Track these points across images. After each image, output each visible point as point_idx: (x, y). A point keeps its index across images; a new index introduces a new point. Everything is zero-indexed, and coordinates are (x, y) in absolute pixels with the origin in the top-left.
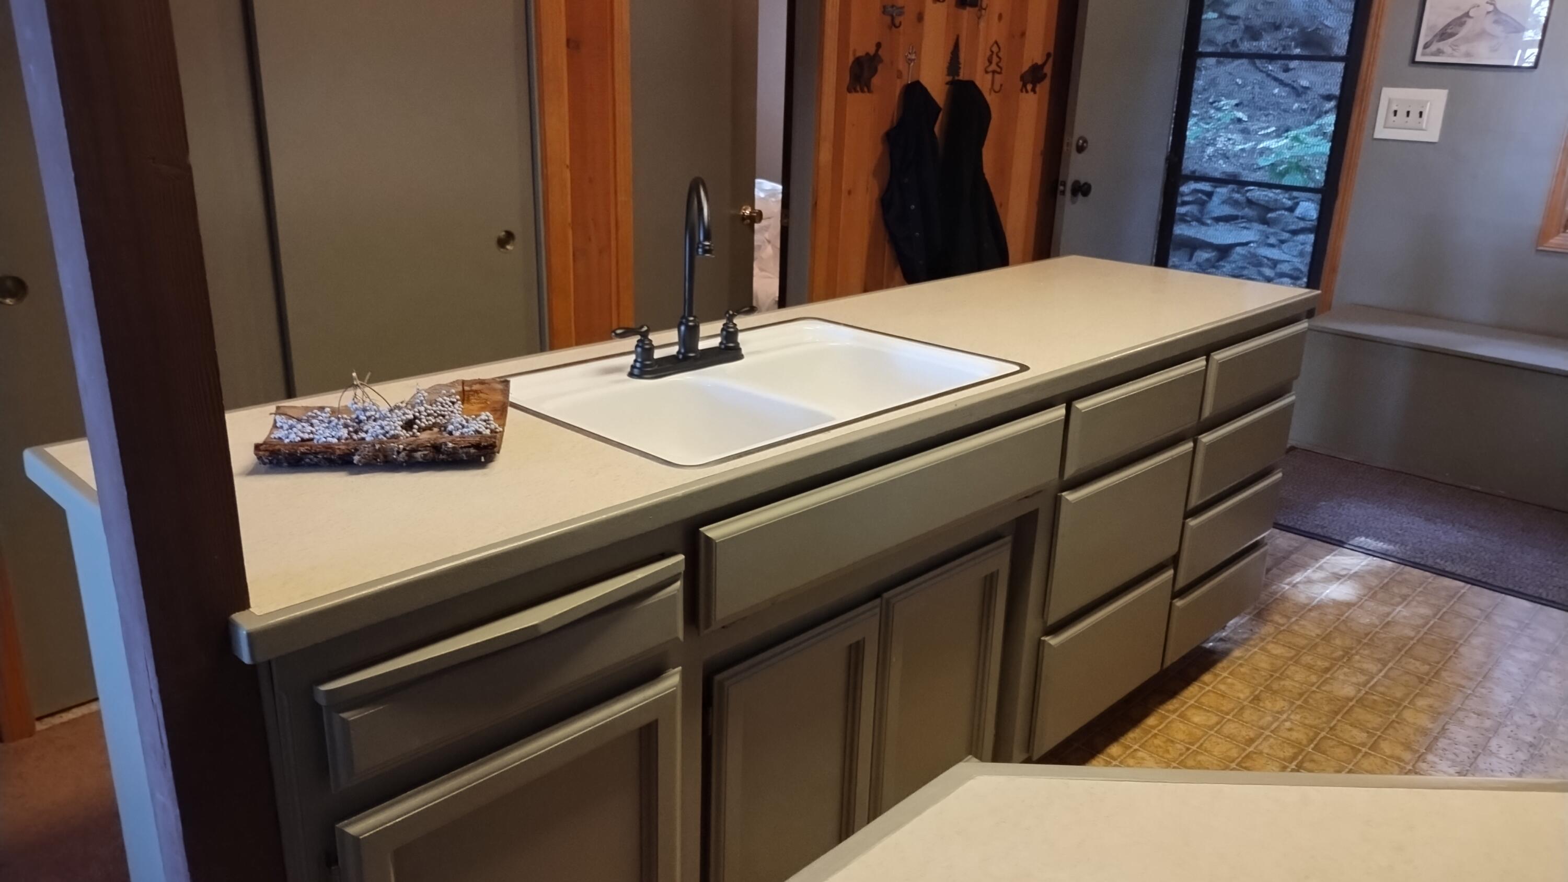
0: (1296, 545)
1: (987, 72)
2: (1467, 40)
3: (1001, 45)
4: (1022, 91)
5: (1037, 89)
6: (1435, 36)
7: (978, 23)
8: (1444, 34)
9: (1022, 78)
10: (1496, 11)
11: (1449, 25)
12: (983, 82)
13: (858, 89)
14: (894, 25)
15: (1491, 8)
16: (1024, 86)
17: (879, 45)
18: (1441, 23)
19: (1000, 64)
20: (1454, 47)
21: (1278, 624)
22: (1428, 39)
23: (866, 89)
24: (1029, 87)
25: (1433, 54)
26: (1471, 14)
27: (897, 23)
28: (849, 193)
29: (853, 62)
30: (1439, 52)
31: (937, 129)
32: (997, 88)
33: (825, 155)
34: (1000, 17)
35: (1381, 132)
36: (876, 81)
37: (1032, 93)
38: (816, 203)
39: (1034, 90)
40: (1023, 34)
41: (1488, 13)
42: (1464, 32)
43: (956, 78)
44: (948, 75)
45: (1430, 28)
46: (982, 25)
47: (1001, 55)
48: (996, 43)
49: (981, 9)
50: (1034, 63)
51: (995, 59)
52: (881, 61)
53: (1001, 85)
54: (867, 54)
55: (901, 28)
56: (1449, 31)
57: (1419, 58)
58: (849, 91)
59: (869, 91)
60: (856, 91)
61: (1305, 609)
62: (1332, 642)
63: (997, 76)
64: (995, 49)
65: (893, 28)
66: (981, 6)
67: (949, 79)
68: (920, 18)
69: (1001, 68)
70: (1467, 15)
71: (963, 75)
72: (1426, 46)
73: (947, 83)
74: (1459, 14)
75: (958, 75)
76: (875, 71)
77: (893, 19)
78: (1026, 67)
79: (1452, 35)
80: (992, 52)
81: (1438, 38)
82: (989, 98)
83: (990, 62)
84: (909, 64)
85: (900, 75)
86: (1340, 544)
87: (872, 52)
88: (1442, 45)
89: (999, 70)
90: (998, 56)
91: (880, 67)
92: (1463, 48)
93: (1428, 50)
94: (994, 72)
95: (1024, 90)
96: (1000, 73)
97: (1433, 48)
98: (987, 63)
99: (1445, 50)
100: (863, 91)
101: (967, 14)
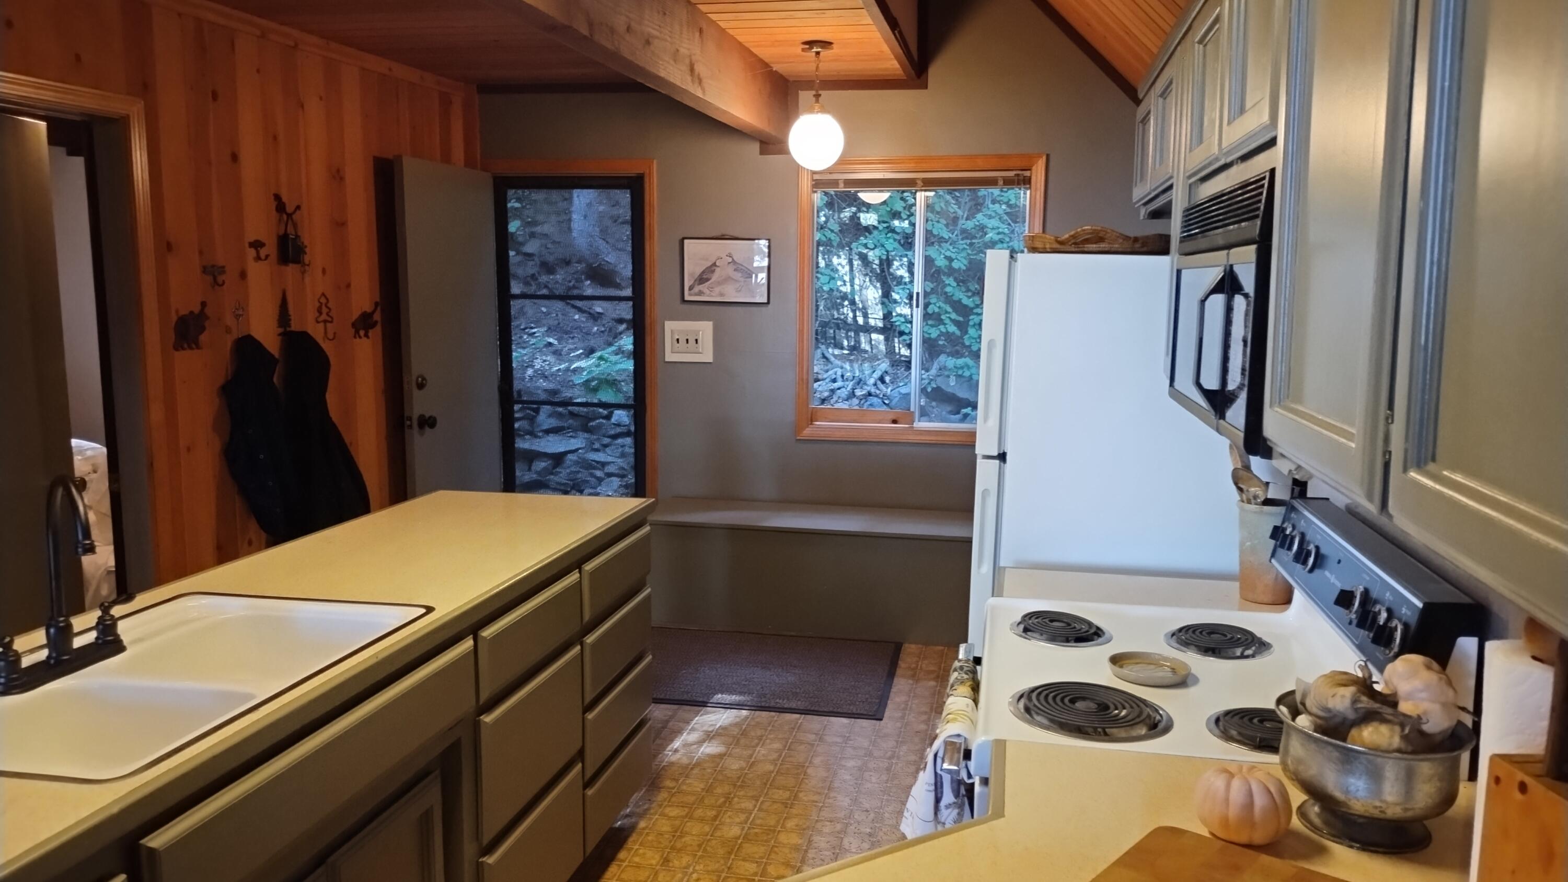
0: (670, 713)
1: (318, 322)
2: (719, 283)
3: (328, 296)
4: (355, 337)
5: (370, 334)
6: (695, 281)
7: (303, 279)
8: (702, 279)
9: (354, 325)
10: (734, 262)
11: (703, 272)
12: (316, 332)
13: (186, 346)
14: (216, 283)
15: (730, 260)
16: (357, 332)
17: (204, 304)
18: (699, 271)
19: (330, 314)
20: (711, 288)
21: (669, 788)
22: (692, 283)
23: (194, 346)
24: (362, 333)
25: (696, 295)
26: (717, 264)
27: (220, 282)
28: (189, 449)
29: (177, 323)
30: (700, 293)
31: (275, 380)
32: (331, 337)
33: (157, 414)
34: (324, 271)
35: (670, 357)
36: (203, 338)
37: (366, 338)
38: (152, 464)
39: (366, 336)
40: (348, 286)
41: (729, 263)
42: (715, 277)
43: (288, 329)
44: (280, 326)
45: (691, 275)
46: (307, 279)
47: (330, 305)
48: (323, 294)
49: (304, 265)
50: (363, 311)
51: (325, 310)
52: (207, 318)
53: (335, 333)
54: (192, 312)
55: (225, 286)
56: (705, 277)
57: (687, 298)
58: (176, 348)
59: (198, 347)
60: (183, 349)
61: (687, 770)
62: (715, 791)
63: (329, 325)
64: (323, 300)
65: (216, 287)
66: (304, 263)
67: (281, 330)
68: (243, 275)
69: (332, 318)
70: (714, 264)
71: (295, 326)
72: (691, 288)
73: (279, 335)
74: (710, 264)
75: (290, 326)
76: (203, 329)
77: (215, 278)
78: (356, 315)
79: (708, 280)
80: (321, 303)
81: (697, 283)
82: (326, 346)
83: (320, 313)
84: (238, 320)
85: (228, 330)
86: (704, 704)
87: (197, 309)
88: (701, 287)
89: (330, 319)
90: (327, 306)
91: (207, 324)
92: (717, 290)
93: (692, 291)
94: (325, 321)
95: (357, 336)
96: (331, 322)
97: (696, 289)
98: (317, 314)
99: (704, 291)
100: (191, 348)
101: (291, 270)
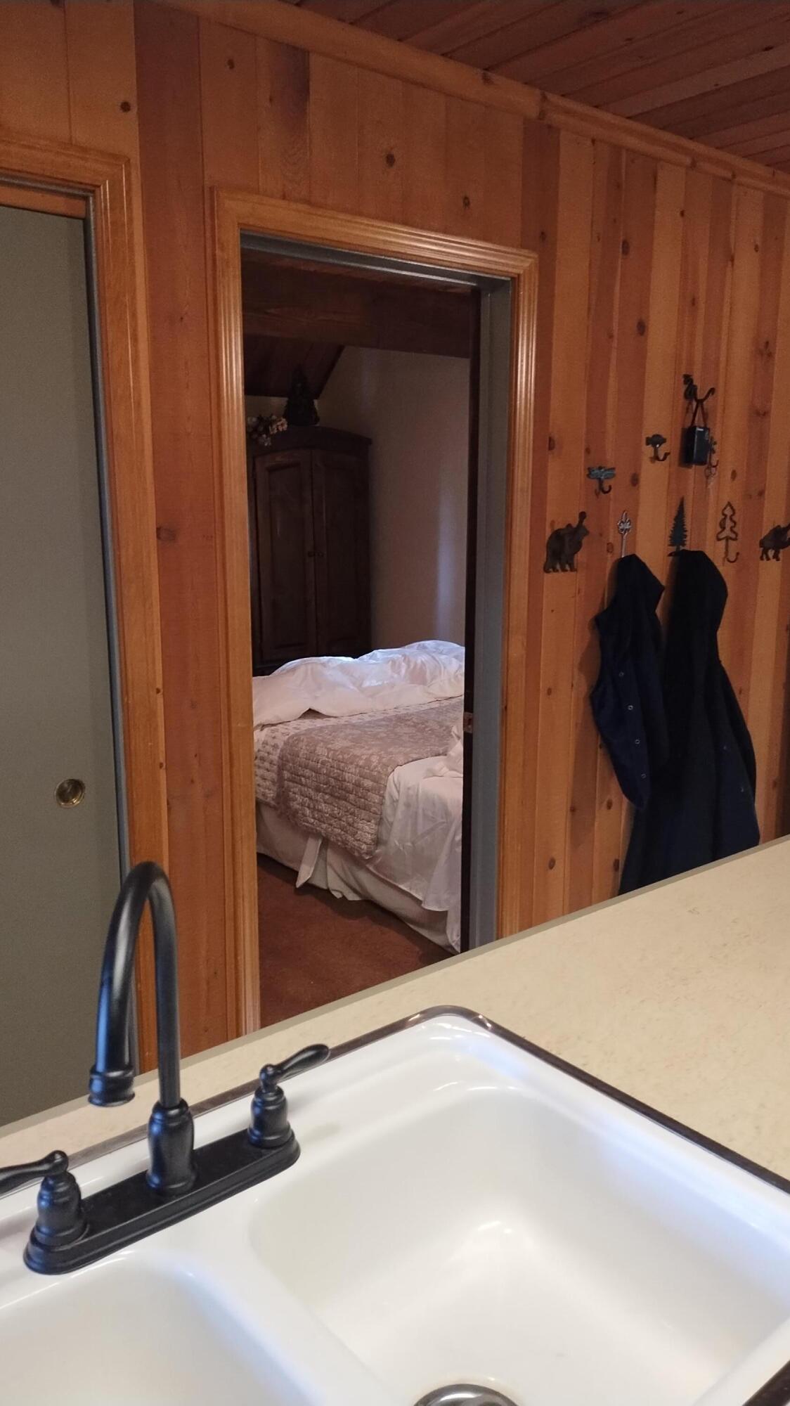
1: (719, 540)
3: (735, 508)
4: (762, 558)
5: (780, 556)
7: (707, 484)
9: (762, 544)
12: (715, 552)
13: (558, 567)
14: (602, 490)
16: (765, 552)
17: (583, 515)
19: (735, 529)
23: (567, 567)
24: (771, 553)
27: (607, 489)
28: (549, 692)
29: (551, 538)
31: (658, 611)
32: (732, 556)
33: (517, 649)
34: (734, 474)
36: (580, 557)
37: (775, 560)
38: (506, 708)
39: (776, 557)
40: (761, 493)
43: (682, 548)
44: (672, 545)
46: (712, 483)
47: (735, 518)
48: (729, 504)
49: (711, 466)
50: (776, 525)
51: (728, 524)
52: (587, 533)
53: (738, 554)
54: (569, 525)
55: (611, 493)
58: (546, 571)
59: (573, 569)
60: (555, 570)
63: (731, 542)
64: (728, 512)
65: (602, 494)
66: (710, 464)
67: (673, 549)
68: (635, 481)
69: (736, 534)
71: (690, 545)
73: (670, 555)
75: (684, 545)
76: (578, 546)
77: (601, 482)
80: (726, 516)
82: (725, 570)
83: (723, 528)
84: (622, 535)
85: (610, 548)
87: (575, 524)
89: (733, 536)
90: (731, 519)
91: (584, 541)
94: (727, 538)
95: (764, 557)
96: (735, 539)
98: (720, 529)
100: (564, 570)
101: (694, 472)
